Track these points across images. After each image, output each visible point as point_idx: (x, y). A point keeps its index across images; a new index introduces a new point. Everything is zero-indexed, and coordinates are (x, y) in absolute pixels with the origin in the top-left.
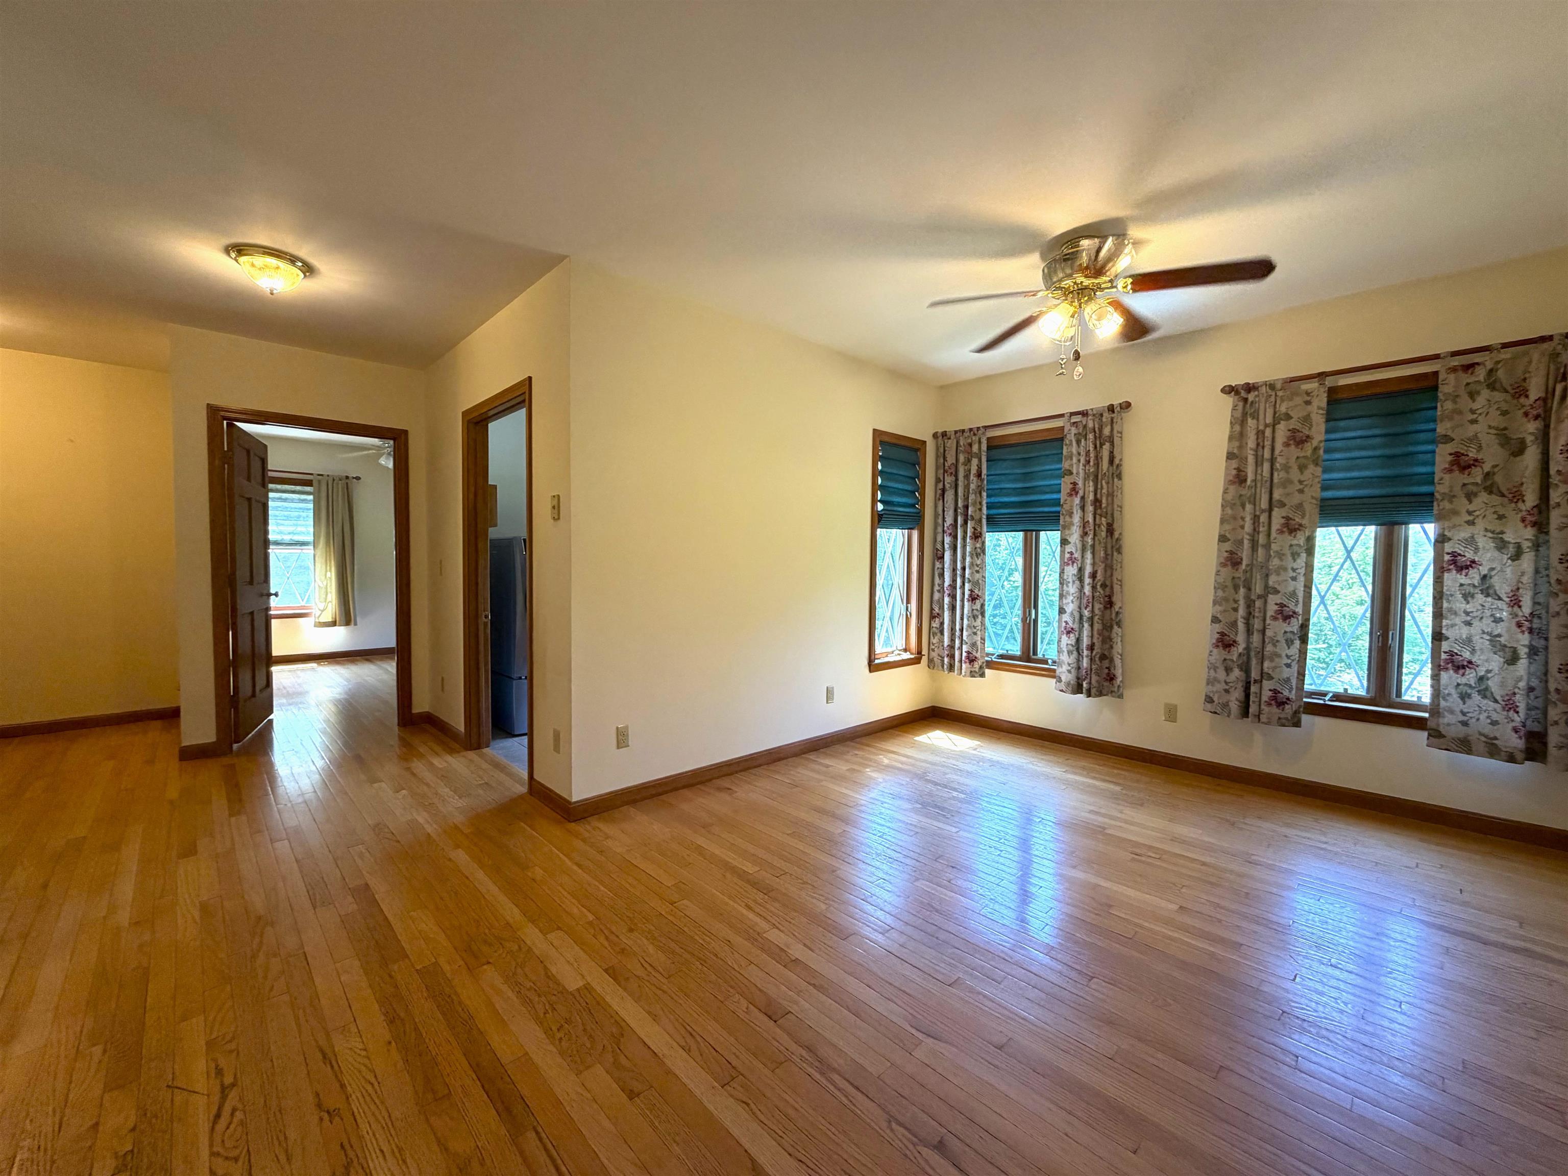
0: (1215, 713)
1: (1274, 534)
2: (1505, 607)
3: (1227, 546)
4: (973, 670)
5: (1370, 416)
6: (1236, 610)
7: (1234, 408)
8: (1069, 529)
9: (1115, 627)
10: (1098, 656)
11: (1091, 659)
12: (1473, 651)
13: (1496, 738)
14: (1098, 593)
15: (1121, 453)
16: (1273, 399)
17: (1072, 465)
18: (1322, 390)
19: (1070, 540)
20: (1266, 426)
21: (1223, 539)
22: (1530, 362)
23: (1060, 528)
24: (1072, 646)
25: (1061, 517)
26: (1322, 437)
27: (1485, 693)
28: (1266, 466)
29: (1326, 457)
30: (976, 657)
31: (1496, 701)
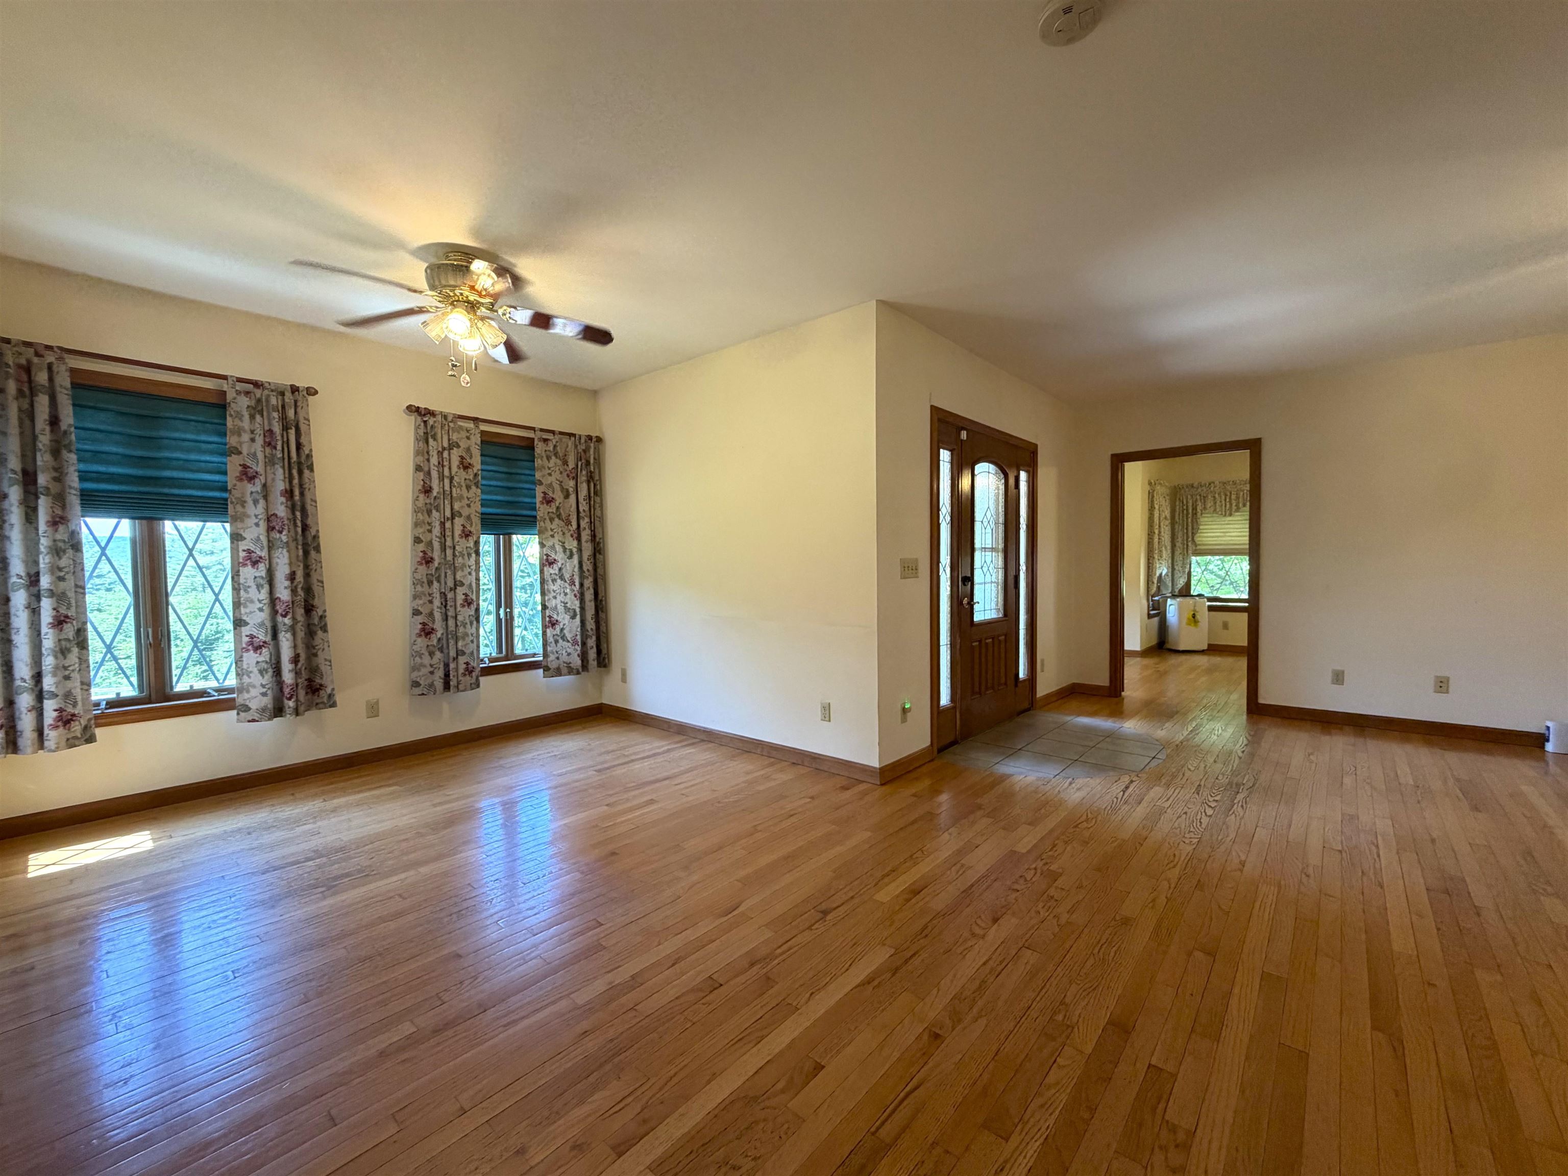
0: (423, 694)
1: (457, 538)
2: (568, 586)
3: (421, 547)
4: (71, 736)
5: (496, 457)
6: (431, 602)
7: (417, 428)
8: (242, 521)
9: (320, 633)
10: (303, 668)
11: (296, 673)
12: (558, 614)
13: (570, 663)
14: (299, 597)
15: (310, 442)
16: (446, 428)
17: (241, 443)
18: (478, 431)
19: (244, 535)
20: (444, 449)
21: (417, 540)
22: (567, 446)
23: (229, 519)
24: (267, 662)
25: (230, 507)
26: (479, 467)
27: (564, 638)
28: (447, 481)
29: (484, 482)
30: (73, 715)
31: (568, 641)
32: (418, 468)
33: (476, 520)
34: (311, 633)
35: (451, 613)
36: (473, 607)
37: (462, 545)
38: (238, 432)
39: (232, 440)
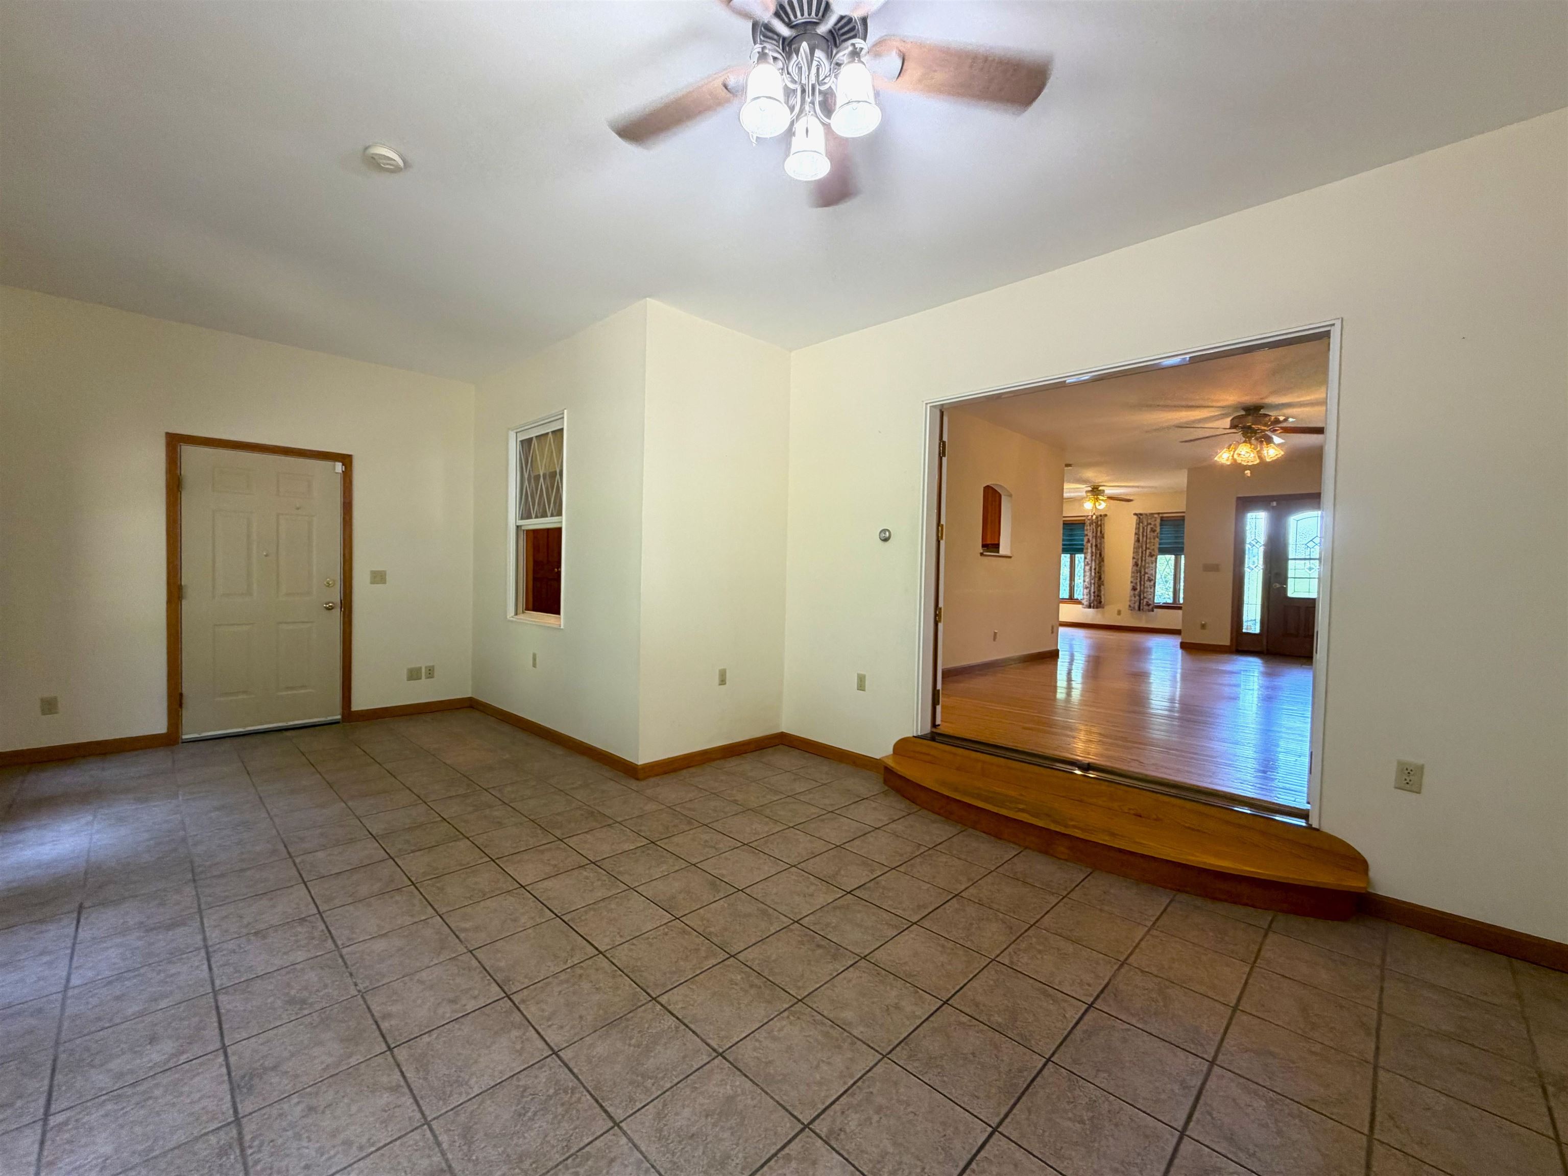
0: (1132, 610)
1: (1147, 557)
3: (1135, 560)
5: (1168, 526)
6: (1137, 579)
7: (1137, 520)
9: (1102, 586)
10: (1096, 596)
11: (1094, 597)
14: (1096, 575)
15: (1104, 531)
16: (1147, 518)
17: (1088, 533)
18: (1159, 517)
19: (1086, 557)
20: (1145, 526)
21: (1134, 558)
23: (1083, 553)
24: (1087, 593)
25: (1084, 550)
26: (1159, 530)
28: (1145, 537)
29: (1160, 535)
32: (1136, 534)
33: (1157, 551)
34: (1099, 586)
35: (1142, 583)
36: (1152, 582)
37: (1148, 559)
38: (1087, 530)
39: (1086, 533)
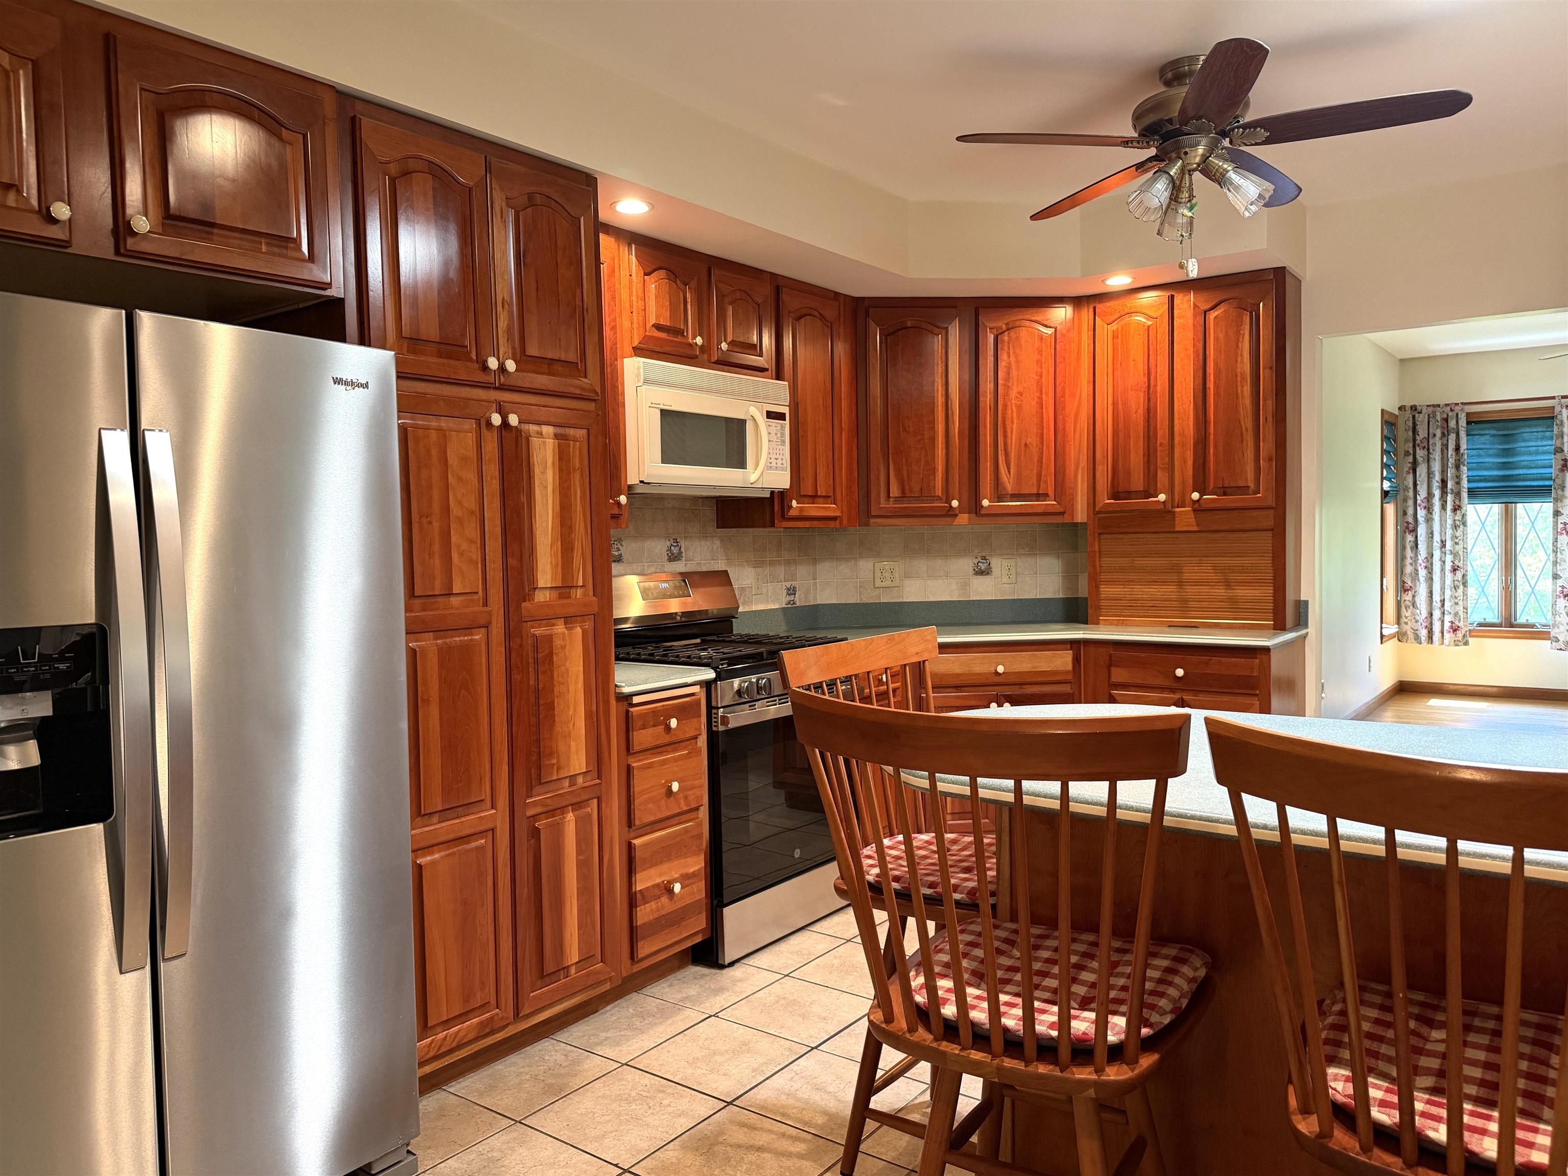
4: (1456, 639)
8: (1561, 501)
17: (1563, 443)
19: (1562, 512)
23: (1552, 500)
25: (1553, 491)
30: (1458, 627)
